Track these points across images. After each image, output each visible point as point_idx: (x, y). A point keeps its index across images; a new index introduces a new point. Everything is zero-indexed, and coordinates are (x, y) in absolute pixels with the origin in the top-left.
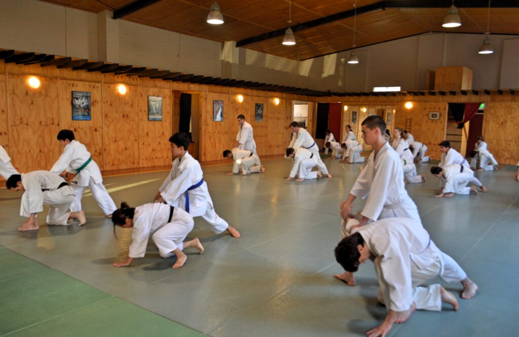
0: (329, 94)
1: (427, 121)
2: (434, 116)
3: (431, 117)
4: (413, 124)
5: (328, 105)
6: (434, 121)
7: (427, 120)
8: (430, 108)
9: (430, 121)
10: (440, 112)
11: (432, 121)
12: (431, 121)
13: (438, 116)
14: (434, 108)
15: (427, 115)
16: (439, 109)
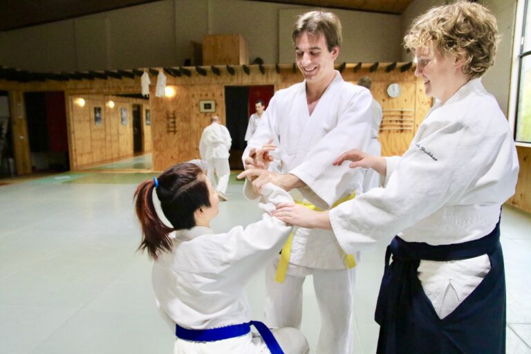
0: (42, 77)
1: (198, 115)
2: (207, 106)
3: (203, 109)
4: (177, 120)
5: (41, 95)
6: (208, 114)
7: (198, 113)
8: (201, 95)
9: (202, 115)
10: (215, 101)
11: (206, 114)
12: (204, 114)
13: (213, 106)
14: (207, 95)
15: (197, 105)
16: (213, 95)
